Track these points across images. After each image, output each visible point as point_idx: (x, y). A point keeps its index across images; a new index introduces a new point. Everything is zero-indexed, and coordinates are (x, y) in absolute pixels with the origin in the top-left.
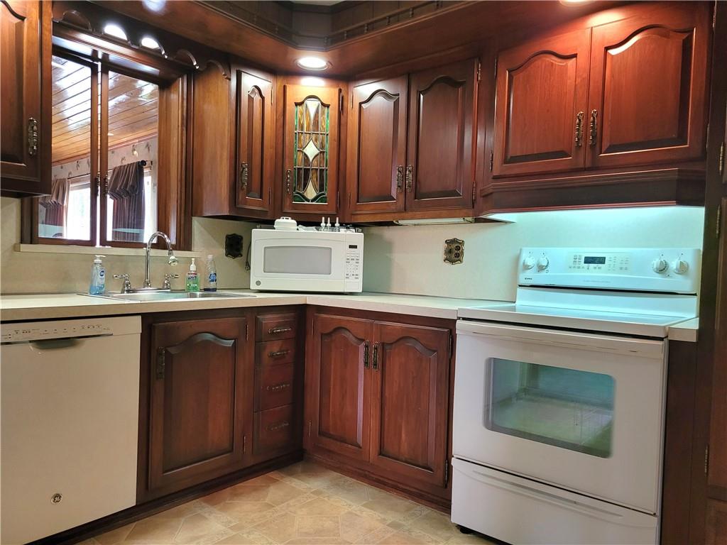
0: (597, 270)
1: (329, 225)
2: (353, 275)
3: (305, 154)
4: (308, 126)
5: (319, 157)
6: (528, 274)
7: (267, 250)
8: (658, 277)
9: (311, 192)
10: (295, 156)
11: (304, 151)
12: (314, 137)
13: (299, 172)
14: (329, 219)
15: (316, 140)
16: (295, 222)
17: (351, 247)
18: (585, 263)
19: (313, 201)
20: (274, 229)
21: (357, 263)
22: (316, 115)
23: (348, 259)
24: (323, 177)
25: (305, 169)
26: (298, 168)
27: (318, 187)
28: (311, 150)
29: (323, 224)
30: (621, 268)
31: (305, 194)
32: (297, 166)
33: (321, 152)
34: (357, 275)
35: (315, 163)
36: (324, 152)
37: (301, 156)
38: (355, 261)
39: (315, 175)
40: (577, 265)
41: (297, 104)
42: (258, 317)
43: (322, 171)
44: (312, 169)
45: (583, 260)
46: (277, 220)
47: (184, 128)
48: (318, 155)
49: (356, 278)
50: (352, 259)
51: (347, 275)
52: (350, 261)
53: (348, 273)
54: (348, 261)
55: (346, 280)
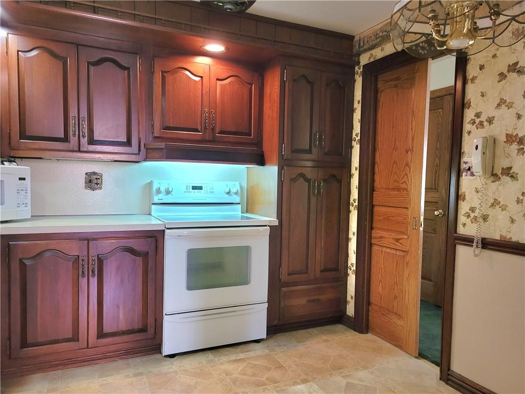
0: (199, 193)
2: (23, 204)
6: (160, 196)
8: (227, 196)
17: (20, 179)
18: (193, 189)
23: (18, 190)
30: (210, 192)
34: (26, 204)
38: (24, 191)
40: (188, 191)
45: (191, 188)
49: (26, 206)
50: (22, 190)
51: (18, 204)
52: (20, 191)
53: (19, 202)
54: (18, 192)
55: (18, 209)
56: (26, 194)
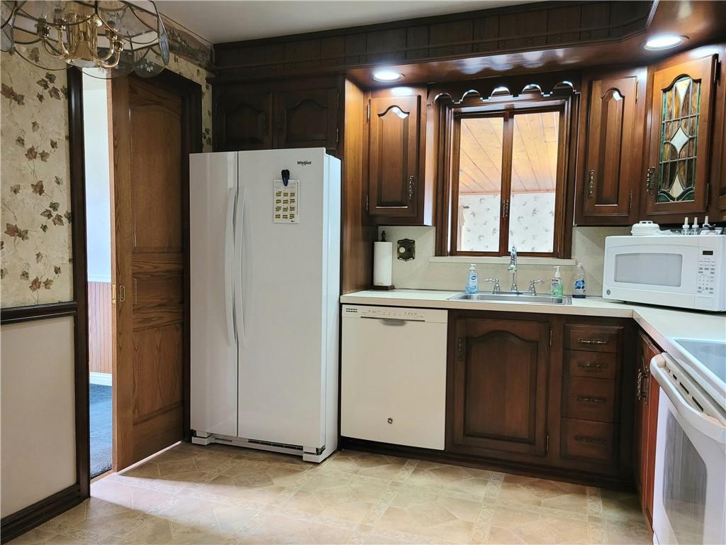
1: (695, 226)
2: (707, 289)
3: (672, 145)
4: (678, 113)
5: (688, 145)
7: (619, 257)
9: (677, 189)
10: (662, 151)
11: (672, 142)
12: (683, 123)
13: (665, 168)
14: (696, 219)
15: (685, 126)
16: (657, 225)
17: (705, 253)
19: (678, 199)
20: (631, 235)
21: (712, 273)
22: (686, 96)
23: (701, 269)
24: (691, 168)
25: (671, 163)
26: (664, 164)
27: (685, 181)
28: (680, 140)
29: (686, 226)
31: (670, 193)
32: (663, 162)
33: (690, 139)
34: (711, 289)
35: (683, 153)
36: (693, 138)
37: (668, 148)
38: (710, 271)
39: (682, 169)
41: (665, 91)
42: (568, 325)
43: (690, 161)
44: (680, 161)
46: (635, 225)
47: (568, 146)
48: (687, 143)
49: (712, 293)
50: (706, 269)
51: (700, 288)
52: (703, 271)
53: (702, 286)
54: (701, 271)
55: (699, 295)
56: (712, 275)
